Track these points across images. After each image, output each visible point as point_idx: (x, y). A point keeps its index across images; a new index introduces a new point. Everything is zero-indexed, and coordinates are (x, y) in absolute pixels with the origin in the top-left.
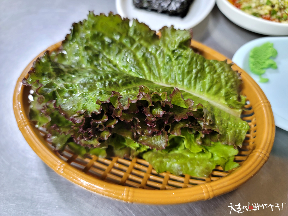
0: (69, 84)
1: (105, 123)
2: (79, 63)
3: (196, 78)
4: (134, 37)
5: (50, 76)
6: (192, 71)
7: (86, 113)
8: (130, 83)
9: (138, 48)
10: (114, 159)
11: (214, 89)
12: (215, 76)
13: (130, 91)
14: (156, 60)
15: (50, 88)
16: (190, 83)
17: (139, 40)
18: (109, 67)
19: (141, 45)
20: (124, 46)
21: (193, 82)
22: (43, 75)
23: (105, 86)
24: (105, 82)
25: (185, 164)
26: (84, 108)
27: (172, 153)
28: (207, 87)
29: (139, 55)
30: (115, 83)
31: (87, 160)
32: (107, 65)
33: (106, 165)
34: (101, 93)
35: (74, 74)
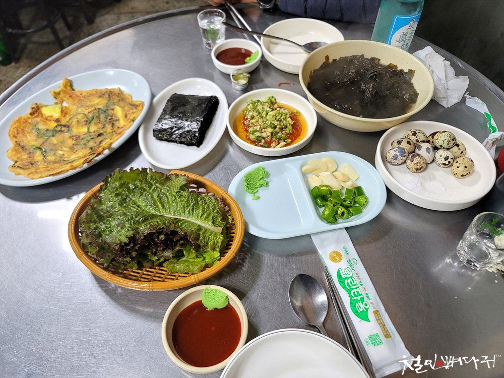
0: (108, 226)
1: (133, 247)
2: (112, 207)
3: (193, 209)
4: (151, 182)
5: (95, 222)
6: (190, 205)
7: (121, 243)
8: (148, 219)
9: (154, 190)
10: (144, 269)
11: (205, 215)
12: (206, 206)
13: (147, 225)
14: (166, 196)
15: (97, 229)
16: (189, 213)
17: (155, 183)
18: (134, 208)
19: (157, 187)
20: (144, 190)
21: (191, 214)
22: (91, 222)
23: (131, 225)
24: (131, 222)
26: (119, 240)
27: (181, 260)
28: (200, 215)
29: (155, 195)
30: (137, 221)
31: (125, 272)
32: (132, 207)
33: (139, 273)
34: (128, 230)
35: (110, 217)
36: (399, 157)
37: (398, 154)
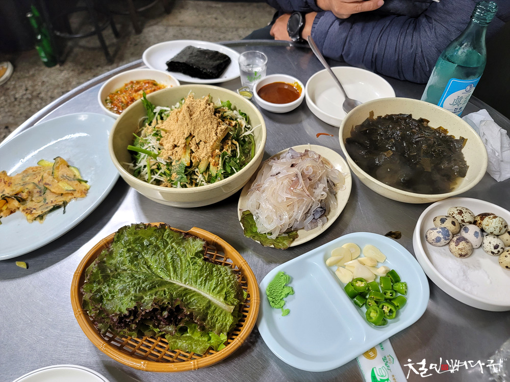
0: (112, 289)
1: (133, 320)
2: (123, 263)
3: (206, 280)
4: (168, 240)
5: (99, 283)
6: (203, 274)
7: (120, 314)
8: (155, 287)
9: (169, 251)
11: (218, 288)
12: (220, 279)
13: (152, 295)
14: (181, 260)
15: (100, 292)
16: (201, 284)
17: (171, 243)
18: (144, 268)
19: (172, 247)
20: (159, 248)
21: (203, 283)
22: (94, 282)
23: (136, 291)
24: (137, 288)
25: (191, 344)
26: (120, 311)
28: (213, 288)
29: (169, 256)
30: (144, 288)
32: (143, 266)
34: (131, 299)
35: (117, 278)
36: (442, 240)
37: (442, 236)
